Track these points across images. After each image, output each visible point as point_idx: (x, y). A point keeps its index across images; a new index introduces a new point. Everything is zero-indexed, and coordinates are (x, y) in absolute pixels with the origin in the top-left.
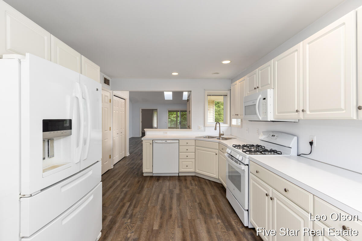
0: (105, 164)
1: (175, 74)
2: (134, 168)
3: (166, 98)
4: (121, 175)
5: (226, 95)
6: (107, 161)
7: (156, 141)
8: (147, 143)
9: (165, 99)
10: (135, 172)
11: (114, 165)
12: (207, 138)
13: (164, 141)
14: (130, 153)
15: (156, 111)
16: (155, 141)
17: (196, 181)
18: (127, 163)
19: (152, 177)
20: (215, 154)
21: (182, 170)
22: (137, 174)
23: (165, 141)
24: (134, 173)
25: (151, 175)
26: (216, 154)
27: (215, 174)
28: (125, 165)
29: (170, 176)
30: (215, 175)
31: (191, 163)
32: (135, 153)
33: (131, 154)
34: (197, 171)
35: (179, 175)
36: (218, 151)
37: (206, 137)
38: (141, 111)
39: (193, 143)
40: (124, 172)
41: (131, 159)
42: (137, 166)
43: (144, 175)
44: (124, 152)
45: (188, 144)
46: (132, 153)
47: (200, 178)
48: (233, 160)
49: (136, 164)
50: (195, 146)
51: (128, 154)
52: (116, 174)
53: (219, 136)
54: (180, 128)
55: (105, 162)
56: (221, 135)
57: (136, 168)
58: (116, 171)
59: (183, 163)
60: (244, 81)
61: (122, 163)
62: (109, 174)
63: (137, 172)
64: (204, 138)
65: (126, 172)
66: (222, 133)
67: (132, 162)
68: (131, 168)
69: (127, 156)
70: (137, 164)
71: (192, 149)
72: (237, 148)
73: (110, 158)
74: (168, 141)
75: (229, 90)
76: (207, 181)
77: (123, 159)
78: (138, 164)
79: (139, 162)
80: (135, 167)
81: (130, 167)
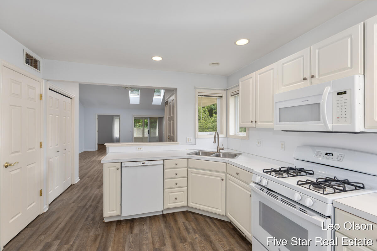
0: (28, 209)
1: (157, 59)
2: (87, 207)
3: (132, 101)
4: (61, 226)
5: (221, 97)
6: (34, 202)
7: (127, 164)
8: (110, 168)
9: (130, 103)
10: (88, 216)
11: (49, 205)
12: (201, 154)
13: (140, 164)
14: (81, 177)
15: (118, 117)
16: (124, 164)
17: (191, 223)
18: (75, 198)
19: (119, 223)
20: (220, 179)
21: (169, 205)
22: (93, 219)
23: (143, 163)
24: (87, 218)
25: (119, 219)
26: (222, 180)
27: (220, 209)
28: (72, 201)
29: (150, 217)
30: (220, 211)
31: (182, 193)
32: (88, 177)
33: (82, 180)
34: (191, 204)
35: (164, 213)
36: (224, 174)
37: (199, 153)
38: (97, 117)
39: (184, 163)
40: (67, 218)
41: (82, 189)
42: (93, 201)
43: (106, 220)
44: (70, 178)
45: (177, 166)
46: (84, 176)
47: (195, 215)
48: (277, 198)
49: (91, 197)
50: (188, 167)
51: (77, 180)
52: (52, 225)
53: (216, 151)
54: (158, 140)
55: (29, 206)
56: (220, 150)
57: (90, 206)
58: (53, 218)
59: (170, 194)
60: (272, 71)
61: (65, 197)
62: (38, 226)
63: (92, 216)
64: (196, 154)
65: (71, 218)
66: (221, 146)
67: (83, 195)
68: (80, 207)
69: (76, 183)
70: (92, 199)
71: (183, 172)
72: (270, 173)
73: (41, 195)
74: (147, 163)
75: (224, 90)
76: (208, 220)
77: (67, 191)
78: (94, 197)
79: (96, 193)
80: (89, 204)
81: (80, 205)
